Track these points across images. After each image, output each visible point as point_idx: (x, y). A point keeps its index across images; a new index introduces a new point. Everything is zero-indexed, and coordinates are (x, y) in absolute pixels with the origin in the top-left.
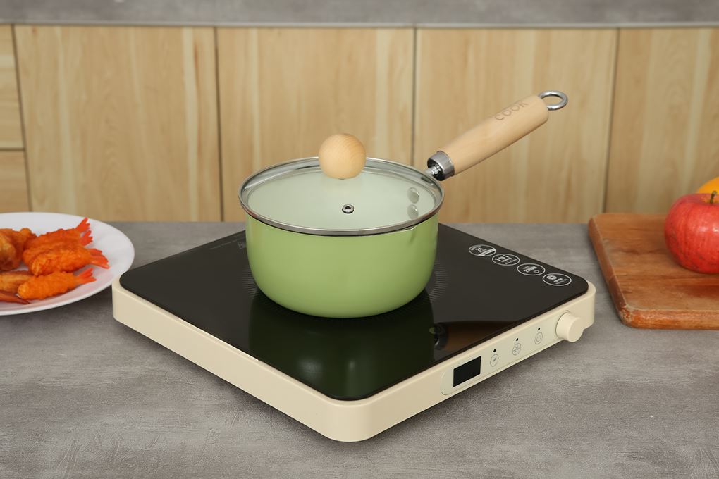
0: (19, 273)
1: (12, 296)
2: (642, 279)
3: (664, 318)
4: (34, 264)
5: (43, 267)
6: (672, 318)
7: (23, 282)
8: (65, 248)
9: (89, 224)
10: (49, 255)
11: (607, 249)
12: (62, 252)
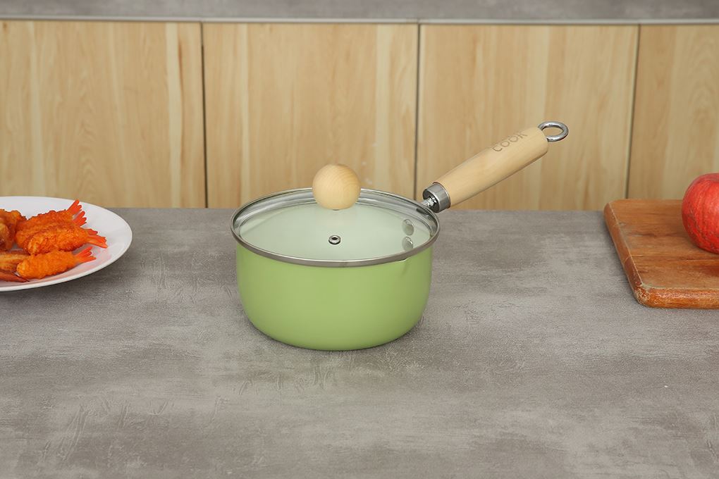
0: (14, 253)
1: (11, 275)
2: (659, 260)
3: (682, 296)
4: (30, 243)
5: (40, 246)
6: (689, 296)
7: (21, 261)
8: (61, 227)
9: (80, 206)
10: (45, 234)
11: (623, 233)
12: (59, 231)
